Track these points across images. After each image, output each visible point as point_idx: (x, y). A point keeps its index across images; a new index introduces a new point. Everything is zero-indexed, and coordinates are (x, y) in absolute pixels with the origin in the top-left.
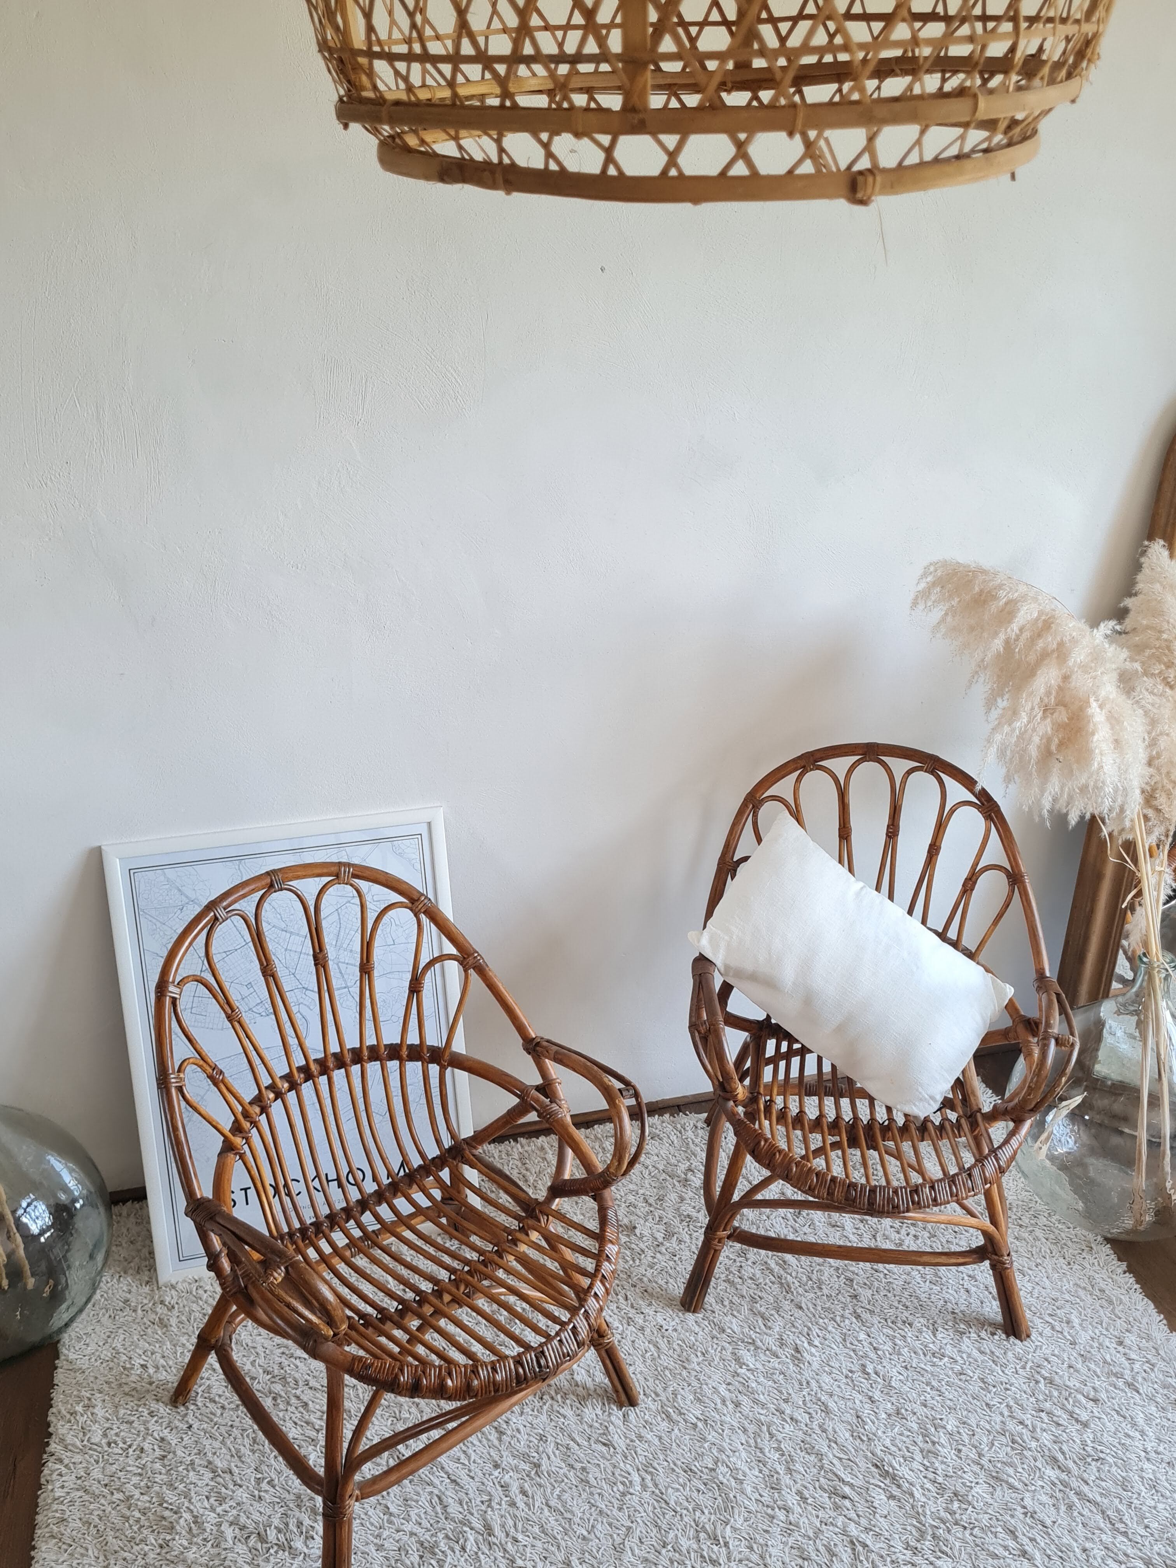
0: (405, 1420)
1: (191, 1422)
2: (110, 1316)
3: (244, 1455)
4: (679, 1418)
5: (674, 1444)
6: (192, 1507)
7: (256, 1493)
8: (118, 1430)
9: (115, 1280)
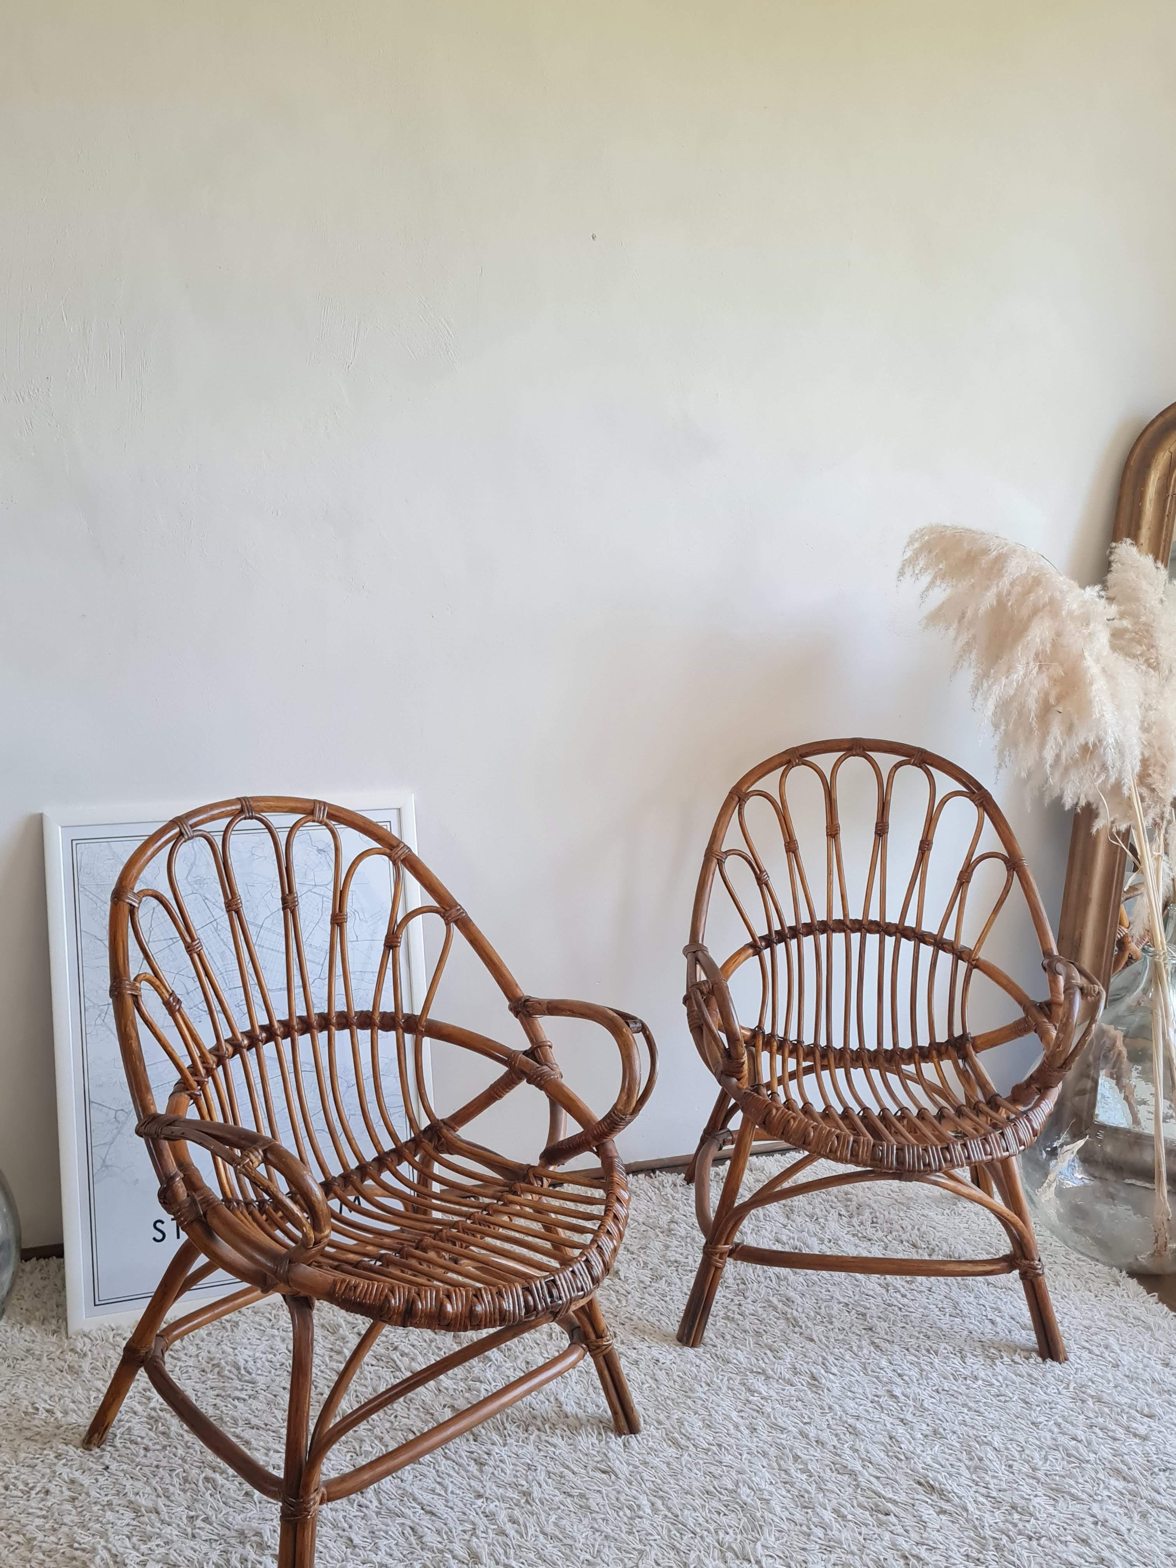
0: (367, 1453)
1: (107, 1463)
2: (9, 1366)
3: (173, 1494)
4: (688, 1444)
5: (685, 1470)
6: (110, 1546)
7: (189, 1530)
8: (17, 1474)
9: (16, 1330)
